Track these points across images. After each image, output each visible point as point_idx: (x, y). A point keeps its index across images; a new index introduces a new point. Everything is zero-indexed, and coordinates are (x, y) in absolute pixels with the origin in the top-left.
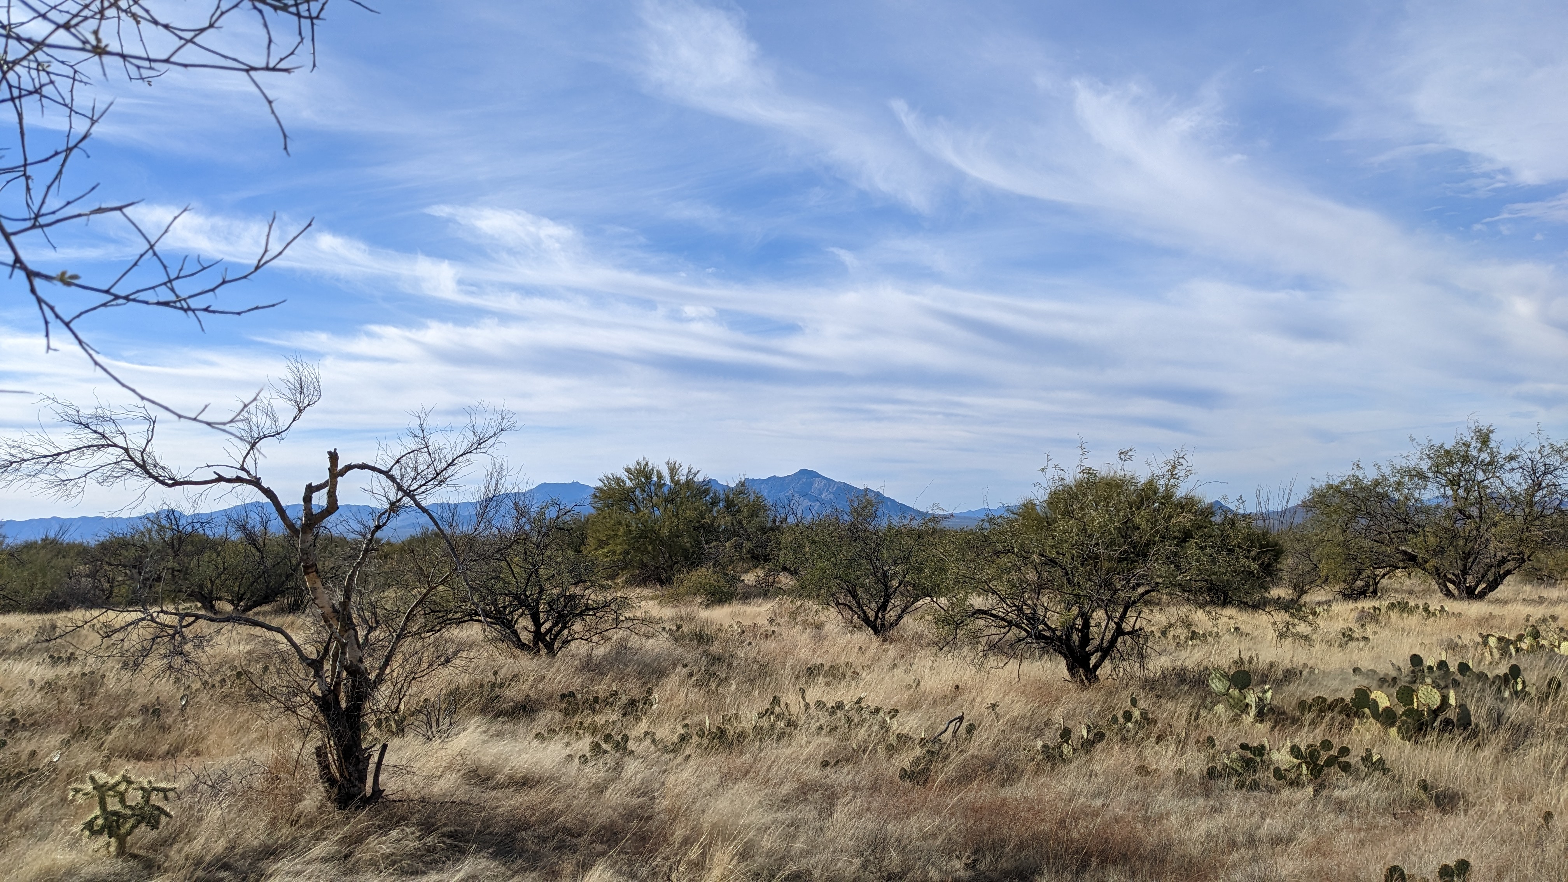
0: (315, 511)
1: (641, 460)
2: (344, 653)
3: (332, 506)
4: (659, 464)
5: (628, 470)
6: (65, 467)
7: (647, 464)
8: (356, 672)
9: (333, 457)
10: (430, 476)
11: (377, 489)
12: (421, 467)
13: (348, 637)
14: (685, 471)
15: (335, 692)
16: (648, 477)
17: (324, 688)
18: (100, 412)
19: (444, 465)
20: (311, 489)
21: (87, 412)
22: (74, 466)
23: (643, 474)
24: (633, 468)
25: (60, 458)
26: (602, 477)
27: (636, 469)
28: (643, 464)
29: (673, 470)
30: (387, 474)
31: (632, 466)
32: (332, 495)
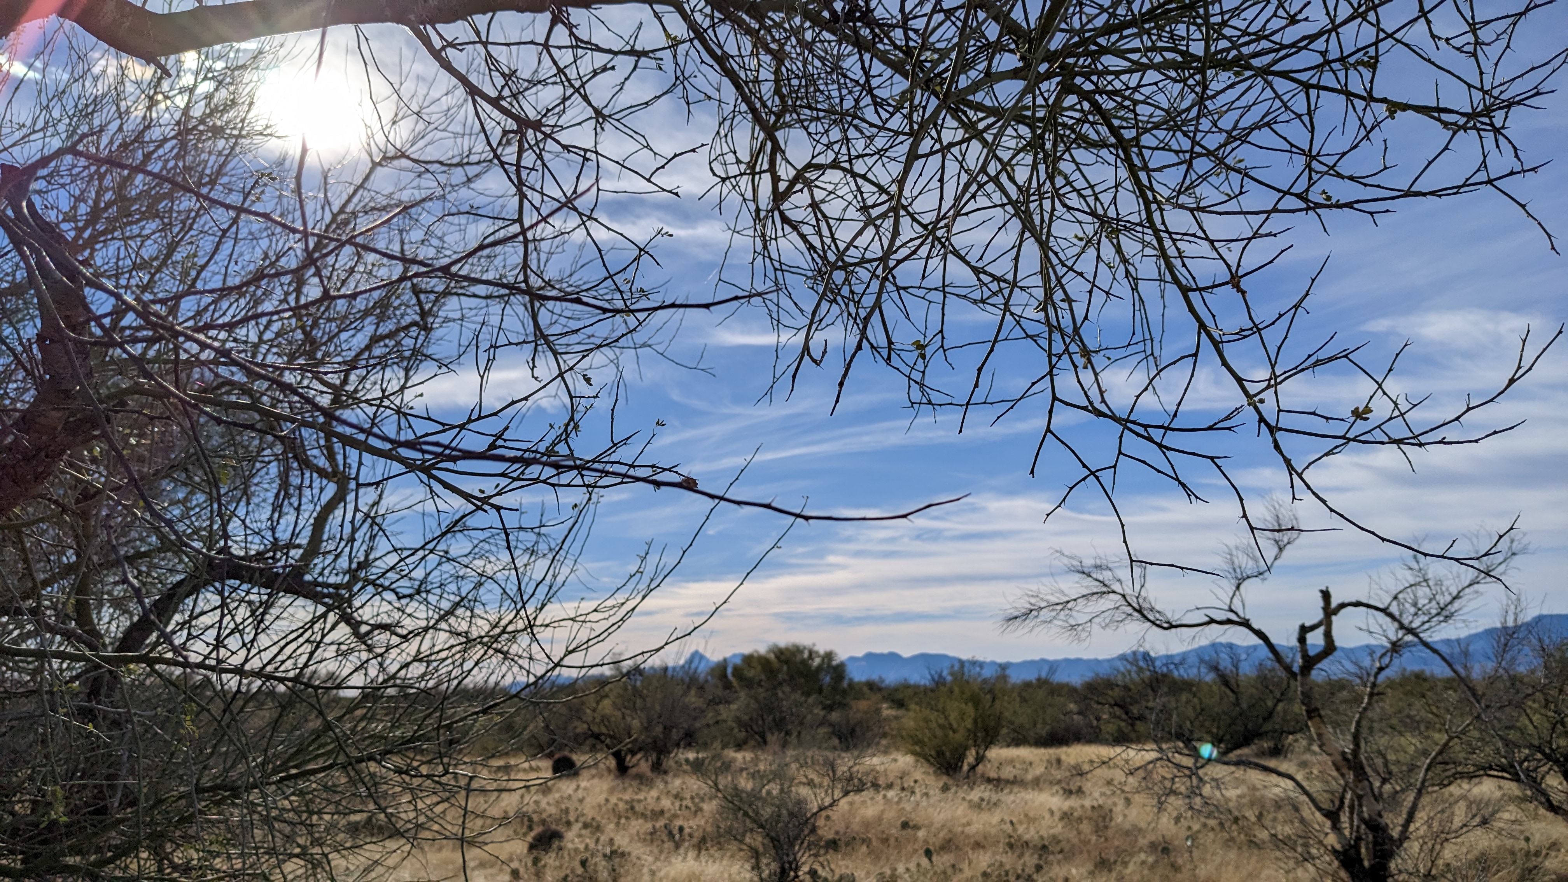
0: (1312, 653)
2: (1360, 805)
3: (1330, 648)
6: (1074, 613)
8: (1375, 827)
9: (1326, 595)
10: (1434, 612)
11: (1375, 628)
12: (1422, 602)
13: (1363, 789)
15: (1357, 847)
17: (1345, 842)
18: (1099, 562)
19: (1448, 598)
20: (1304, 630)
21: (1088, 562)
22: (1082, 612)
25: (1070, 605)
30: (1385, 611)
32: (1328, 635)
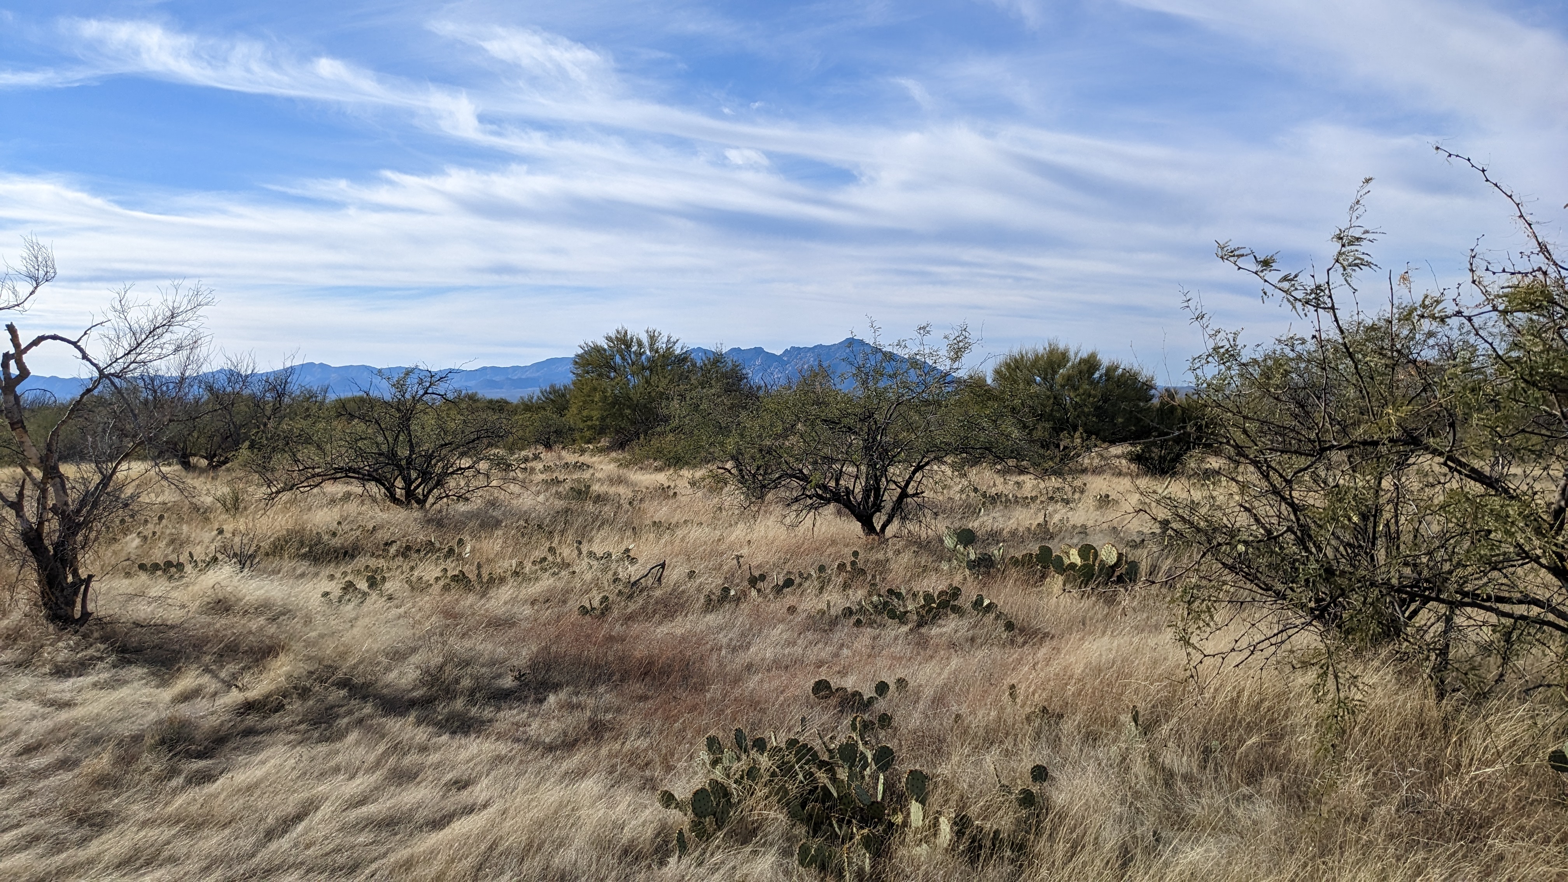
1: (620, 328)
4: (638, 331)
5: (609, 339)
7: (626, 333)
14: (665, 339)
16: (629, 346)
23: (623, 342)
24: (613, 337)
26: (582, 344)
27: (617, 337)
28: (623, 332)
29: (653, 338)
30: (75, 344)
31: (613, 334)
